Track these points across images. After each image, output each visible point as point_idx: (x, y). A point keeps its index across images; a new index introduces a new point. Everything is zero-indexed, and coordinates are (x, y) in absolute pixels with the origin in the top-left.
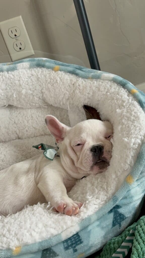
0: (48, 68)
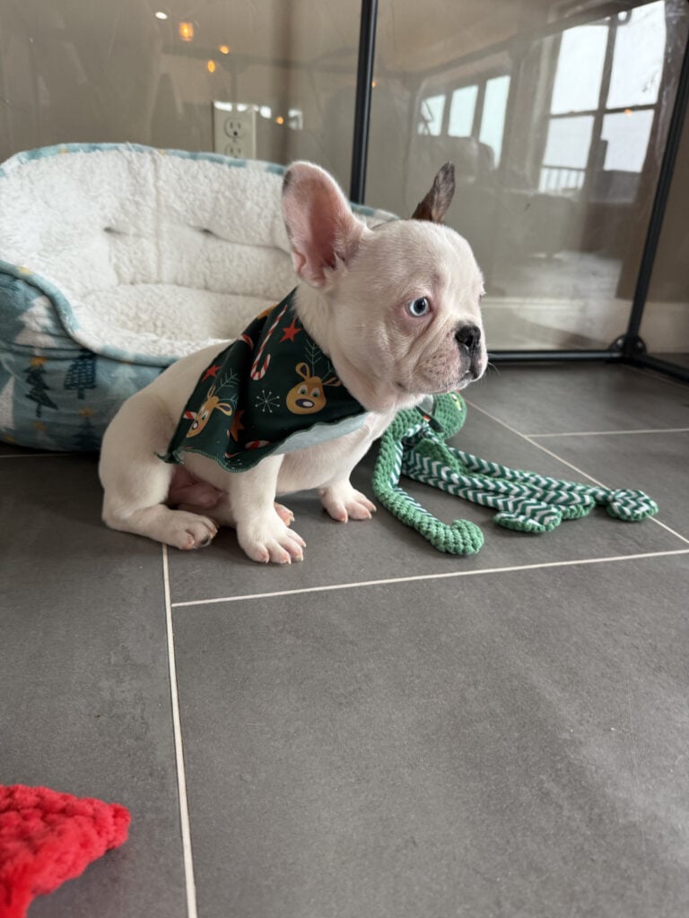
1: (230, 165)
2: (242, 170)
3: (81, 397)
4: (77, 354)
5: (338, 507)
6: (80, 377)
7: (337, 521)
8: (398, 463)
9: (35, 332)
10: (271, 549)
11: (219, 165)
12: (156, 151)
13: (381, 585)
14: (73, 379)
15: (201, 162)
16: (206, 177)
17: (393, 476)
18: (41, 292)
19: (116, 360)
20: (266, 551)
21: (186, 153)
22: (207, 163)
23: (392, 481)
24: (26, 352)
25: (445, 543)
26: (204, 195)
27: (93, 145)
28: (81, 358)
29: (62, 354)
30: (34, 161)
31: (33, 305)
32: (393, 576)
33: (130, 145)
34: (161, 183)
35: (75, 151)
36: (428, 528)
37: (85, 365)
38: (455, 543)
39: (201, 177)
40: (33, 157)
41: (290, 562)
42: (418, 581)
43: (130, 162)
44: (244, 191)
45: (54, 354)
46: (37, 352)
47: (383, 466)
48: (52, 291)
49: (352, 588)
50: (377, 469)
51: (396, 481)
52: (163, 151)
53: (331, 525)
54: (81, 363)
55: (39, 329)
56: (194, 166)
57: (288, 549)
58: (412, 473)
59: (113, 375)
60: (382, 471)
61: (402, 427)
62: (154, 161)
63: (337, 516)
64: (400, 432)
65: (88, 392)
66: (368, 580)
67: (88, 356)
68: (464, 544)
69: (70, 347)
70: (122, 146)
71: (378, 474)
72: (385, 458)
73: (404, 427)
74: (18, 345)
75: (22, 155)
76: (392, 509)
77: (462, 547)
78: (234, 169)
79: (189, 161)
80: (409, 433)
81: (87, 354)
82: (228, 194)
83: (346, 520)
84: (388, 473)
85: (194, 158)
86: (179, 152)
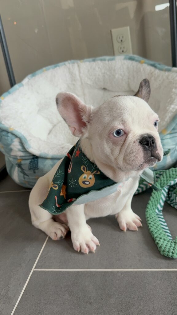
0: (136, 61)
1: (109, 60)
2: (113, 62)
3: (35, 173)
4: (32, 157)
5: (122, 224)
6: (33, 165)
7: (122, 231)
8: (162, 200)
9: (16, 151)
10: (81, 246)
11: (104, 62)
12: (79, 62)
13: (122, 272)
14: (31, 166)
15: (96, 62)
16: (99, 68)
17: (159, 206)
18: (16, 136)
19: (45, 158)
20: (79, 246)
21: (91, 59)
22: (99, 62)
23: (158, 209)
24: (15, 157)
25: (164, 251)
26: (99, 75)
27: (56, 65)
28: (33, 158)
29: (27, 158)
30: (33, 78)
31: (14, 142)
32: (130, 267)
33: (69, 61)
34: (81, 75)
35: (49, 69)
36: (159, 241)
37: (34, 161)
38: (168, 252)
39: (97, 69)
40: (34, 76)
41: (87, 253)
42: (140, 272)
43: (69, 69)
44: (115, 70)
45: (24, 158)
46: (18, 158)
47: (152, 202)
48: (20, 135)
49: (108, 272)
50: (149, 204)
51: (161, 209)
52: (82, 61)
53: (118, 233)
54: (33, 160)
55: (17, 150)
56: (94, 64)
57: (89, 247)
58: (172, 203)
59: (44, 164)
60: (152, 205)
61: (165, 182)
62: (79, 66)
63: (122, 228)
64: (164, 184)
65: (36, 171)
66: (118, 268)
67: (35, 158)
68: (173, 253)
69: (28, 155)
70: (67, 63)
71: (149, 206)
72: (153, 198)
73: (167, 181)
74: (12, 156)
75: (29, 76)
76: (149, 226)
77: (171, 254)
78: (110, 62)
79: (92, 63)
80: (171, 183)
81: (35, 157)
82: (108, 73)
83: (125, 230)
84: (155, 205)
85: (94, 61)
86: (88, 59)
